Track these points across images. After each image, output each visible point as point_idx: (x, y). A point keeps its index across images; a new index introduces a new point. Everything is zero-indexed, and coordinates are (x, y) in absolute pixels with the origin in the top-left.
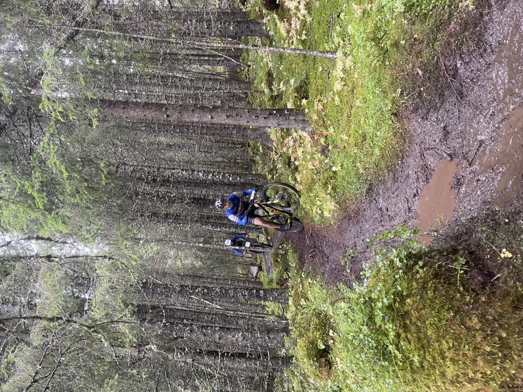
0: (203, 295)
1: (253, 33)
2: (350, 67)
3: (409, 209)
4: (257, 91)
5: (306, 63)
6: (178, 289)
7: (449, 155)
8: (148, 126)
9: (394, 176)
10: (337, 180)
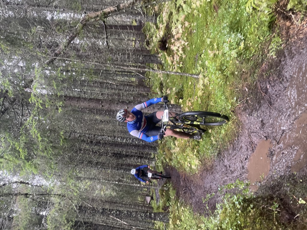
0: (116, 215)
1: (153, 62)
2: (207, 83)
3: (243, 167)
4: (154, 93)
5: (182, 79)
6: (101, 211)
7: (265, 137)
8: (90, 111)
9: (233, 146)
10: (200, 147)
